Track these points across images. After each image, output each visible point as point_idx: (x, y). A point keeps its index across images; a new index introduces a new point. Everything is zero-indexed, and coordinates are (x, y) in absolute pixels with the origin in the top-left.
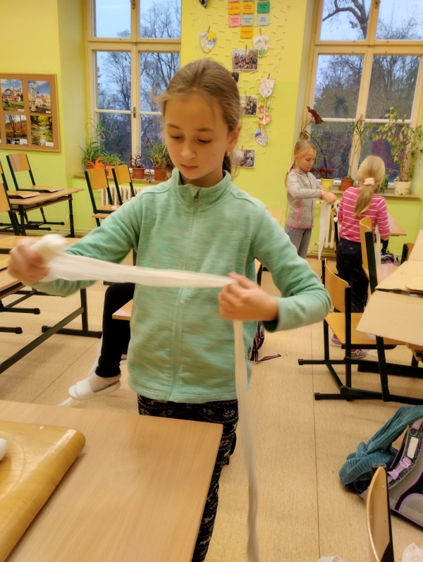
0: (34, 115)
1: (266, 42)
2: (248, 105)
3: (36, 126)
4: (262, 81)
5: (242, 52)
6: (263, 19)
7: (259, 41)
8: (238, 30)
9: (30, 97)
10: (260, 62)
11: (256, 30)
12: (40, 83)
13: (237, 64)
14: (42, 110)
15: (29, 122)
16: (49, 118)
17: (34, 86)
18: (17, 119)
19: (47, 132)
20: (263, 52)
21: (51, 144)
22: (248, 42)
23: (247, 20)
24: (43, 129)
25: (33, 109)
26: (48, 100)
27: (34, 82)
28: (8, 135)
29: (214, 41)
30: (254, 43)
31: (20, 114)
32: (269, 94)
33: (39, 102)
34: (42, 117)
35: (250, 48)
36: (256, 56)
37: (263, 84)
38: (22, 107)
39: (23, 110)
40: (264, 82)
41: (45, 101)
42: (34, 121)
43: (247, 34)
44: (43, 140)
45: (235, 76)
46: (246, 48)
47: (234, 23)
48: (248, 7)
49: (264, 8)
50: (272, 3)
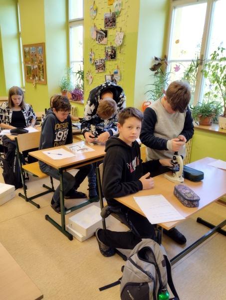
1: (120, 5)
2: (112, 52)
3: (39, 71)
4: (116, 34)
5: (109, 15)
9: (38, 56)
14: (41, 62)
15: (38, 68)
16: (43, 66)
17: (39, 50)
19: (42, 73)
20: (118, 13)
21: (43, 80)
22: (111, 7)
25: (39, 62)
26: (43, 57)
27: (39, 48)
28: (33, 76)
29: (96, 10)
30: (114, 8)
32: (121, 44)
34: (41, 66)
36: (115, 16)
38: (36, 61)
39: (36, 63)
40: (118, 35)
41: (41, 57)
43: (111, 1)
44: (41, 78)
45: (106, 32)
46: (110, 11)
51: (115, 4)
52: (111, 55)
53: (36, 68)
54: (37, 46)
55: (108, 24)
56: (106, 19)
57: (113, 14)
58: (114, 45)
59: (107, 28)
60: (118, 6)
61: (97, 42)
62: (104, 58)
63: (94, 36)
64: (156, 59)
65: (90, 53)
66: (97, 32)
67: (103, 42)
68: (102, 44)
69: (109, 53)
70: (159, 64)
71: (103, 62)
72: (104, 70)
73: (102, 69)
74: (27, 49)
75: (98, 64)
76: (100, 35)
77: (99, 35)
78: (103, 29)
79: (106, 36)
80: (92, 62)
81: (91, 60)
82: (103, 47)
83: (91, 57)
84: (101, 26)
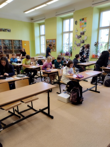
0: (53, 45)
3: (53, 47)
5: (82, 32)
6: (85, 26)
8: (81, 28)
9: (53, 43)
10: (85, 33)
11: (84, 28)
16: (55, 46)
19: (55, 48)
21: (55, 50)
22: (83, 30)
23: (83, 26)
26: (55, 43)
29: (78, 30)
30: (84, 30)
35: (83, 31)
37: (85, 37)
43: (83, 29)
45: (81, 36)
47: (81, 27)
48: (83, 24)
49: (85, 23)
50: (87, 22)
51: (84, 29)
54: (53, 40)
58: (84, 40)
59: (81, 35)
61: (78, 39)
62: (80, 43)
63: (77, 37)
64: (96, 43)
66: (78, 36)
67: (80, 39)
69: (82, 42)
70: (96, 44)
73: (79, 46)
74: (48, 41)
75: (78, 44)
77: (78, 37)
78: (80, 35)
79: (81, 37)
80: (76, 44)
81: (75, 43)
84: (79, 34)
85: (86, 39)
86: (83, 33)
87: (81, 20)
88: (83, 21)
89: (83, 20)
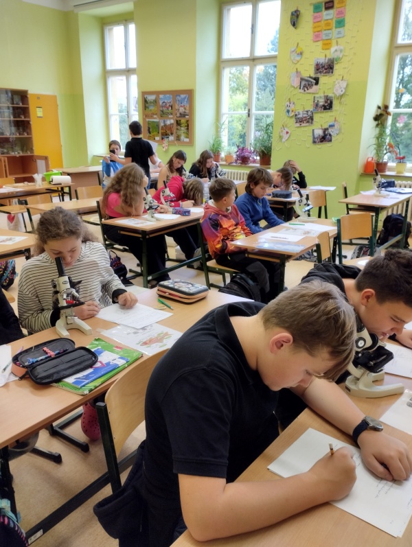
0: (178, 119)
1: (341, 51)
2: (326, 102)
3: (179, 127)
4: (336, 83)
5: (322, 59)
6: (339, 33)
7: (336, 51)
8: (320, 43)
9: (177, 107)
10: (336, 67)
11: (334, 42)
12: (183, 96)
13: (318, 70)
14: (183, 115)
15: (175, 124)
16: (187, 121)
17: (179, 98)
18: (168, 122)
19: (185, 131)
20: (338, 60)
21: (187, 140)
22: (327, 52)
23: (327, 35)
24: (183, 129)
25: (178, 115)
26: (188, 108)
27: (179, 96)
28: (162, 134)
29: (301, 54)
30: (332, 53)
31: (170, 119)
32: (342, 93)
33: (182, 110)
34: (183, 121)
35: (328, 57)
36: (333, 62)
37: (338, 85)
38: (172, 114)
39: (172, 116)
40: (339, 83)
41: (185, 109)
42: (178, 123)
44: (183, 138)
45: (317, 81)
46: (326, 56)
47: (317, 37)
48: (328, 24)
49: (340, 23)
50: (347, 19)
51: (333, 49)
52: (324, 106)
53: (171, 124)
54: (175, 93)
55: (321, 70)
56: (317, 65)
57: (329, 60)
58: (330, 95)
59: (319, 75)
60: (339, 53)
61: (302, 91)
62: (312, 109)
63: (296, 82)
64: (379, 108)
65: (288, 103)
66: (302, 79)
67: (310, 91)
68: (310, 93)
69: (321, 104)
71: (309, 113)
72: (312, 123)
73: (308, 122)
74: (151, 98)
75: (300, 116)
76: (307, 83)
77: (303, 83)
78: (313, 75)
79: (317, 83)
80: (291, 114)
81: (288, 111)
82: (311, 97)
83: (288, 108)
84: (309, 72)
85: (339, 93)
86: (327, 68)
87: (317, 8)
88: (331, 11)
89: (327, 8)
